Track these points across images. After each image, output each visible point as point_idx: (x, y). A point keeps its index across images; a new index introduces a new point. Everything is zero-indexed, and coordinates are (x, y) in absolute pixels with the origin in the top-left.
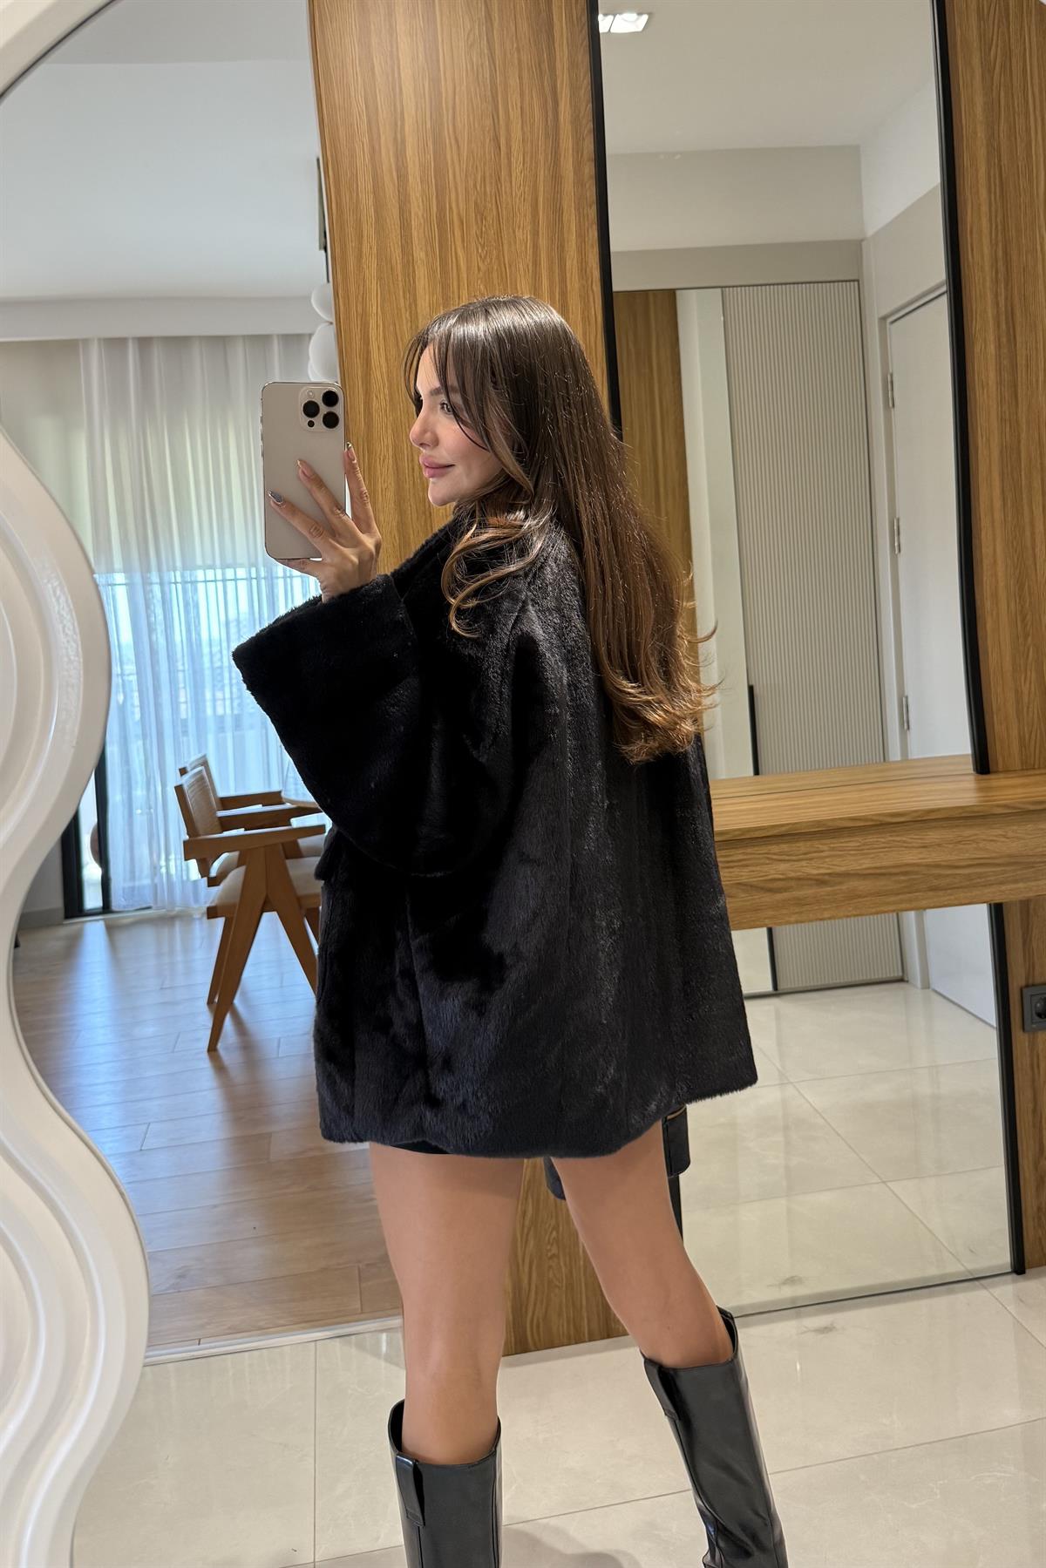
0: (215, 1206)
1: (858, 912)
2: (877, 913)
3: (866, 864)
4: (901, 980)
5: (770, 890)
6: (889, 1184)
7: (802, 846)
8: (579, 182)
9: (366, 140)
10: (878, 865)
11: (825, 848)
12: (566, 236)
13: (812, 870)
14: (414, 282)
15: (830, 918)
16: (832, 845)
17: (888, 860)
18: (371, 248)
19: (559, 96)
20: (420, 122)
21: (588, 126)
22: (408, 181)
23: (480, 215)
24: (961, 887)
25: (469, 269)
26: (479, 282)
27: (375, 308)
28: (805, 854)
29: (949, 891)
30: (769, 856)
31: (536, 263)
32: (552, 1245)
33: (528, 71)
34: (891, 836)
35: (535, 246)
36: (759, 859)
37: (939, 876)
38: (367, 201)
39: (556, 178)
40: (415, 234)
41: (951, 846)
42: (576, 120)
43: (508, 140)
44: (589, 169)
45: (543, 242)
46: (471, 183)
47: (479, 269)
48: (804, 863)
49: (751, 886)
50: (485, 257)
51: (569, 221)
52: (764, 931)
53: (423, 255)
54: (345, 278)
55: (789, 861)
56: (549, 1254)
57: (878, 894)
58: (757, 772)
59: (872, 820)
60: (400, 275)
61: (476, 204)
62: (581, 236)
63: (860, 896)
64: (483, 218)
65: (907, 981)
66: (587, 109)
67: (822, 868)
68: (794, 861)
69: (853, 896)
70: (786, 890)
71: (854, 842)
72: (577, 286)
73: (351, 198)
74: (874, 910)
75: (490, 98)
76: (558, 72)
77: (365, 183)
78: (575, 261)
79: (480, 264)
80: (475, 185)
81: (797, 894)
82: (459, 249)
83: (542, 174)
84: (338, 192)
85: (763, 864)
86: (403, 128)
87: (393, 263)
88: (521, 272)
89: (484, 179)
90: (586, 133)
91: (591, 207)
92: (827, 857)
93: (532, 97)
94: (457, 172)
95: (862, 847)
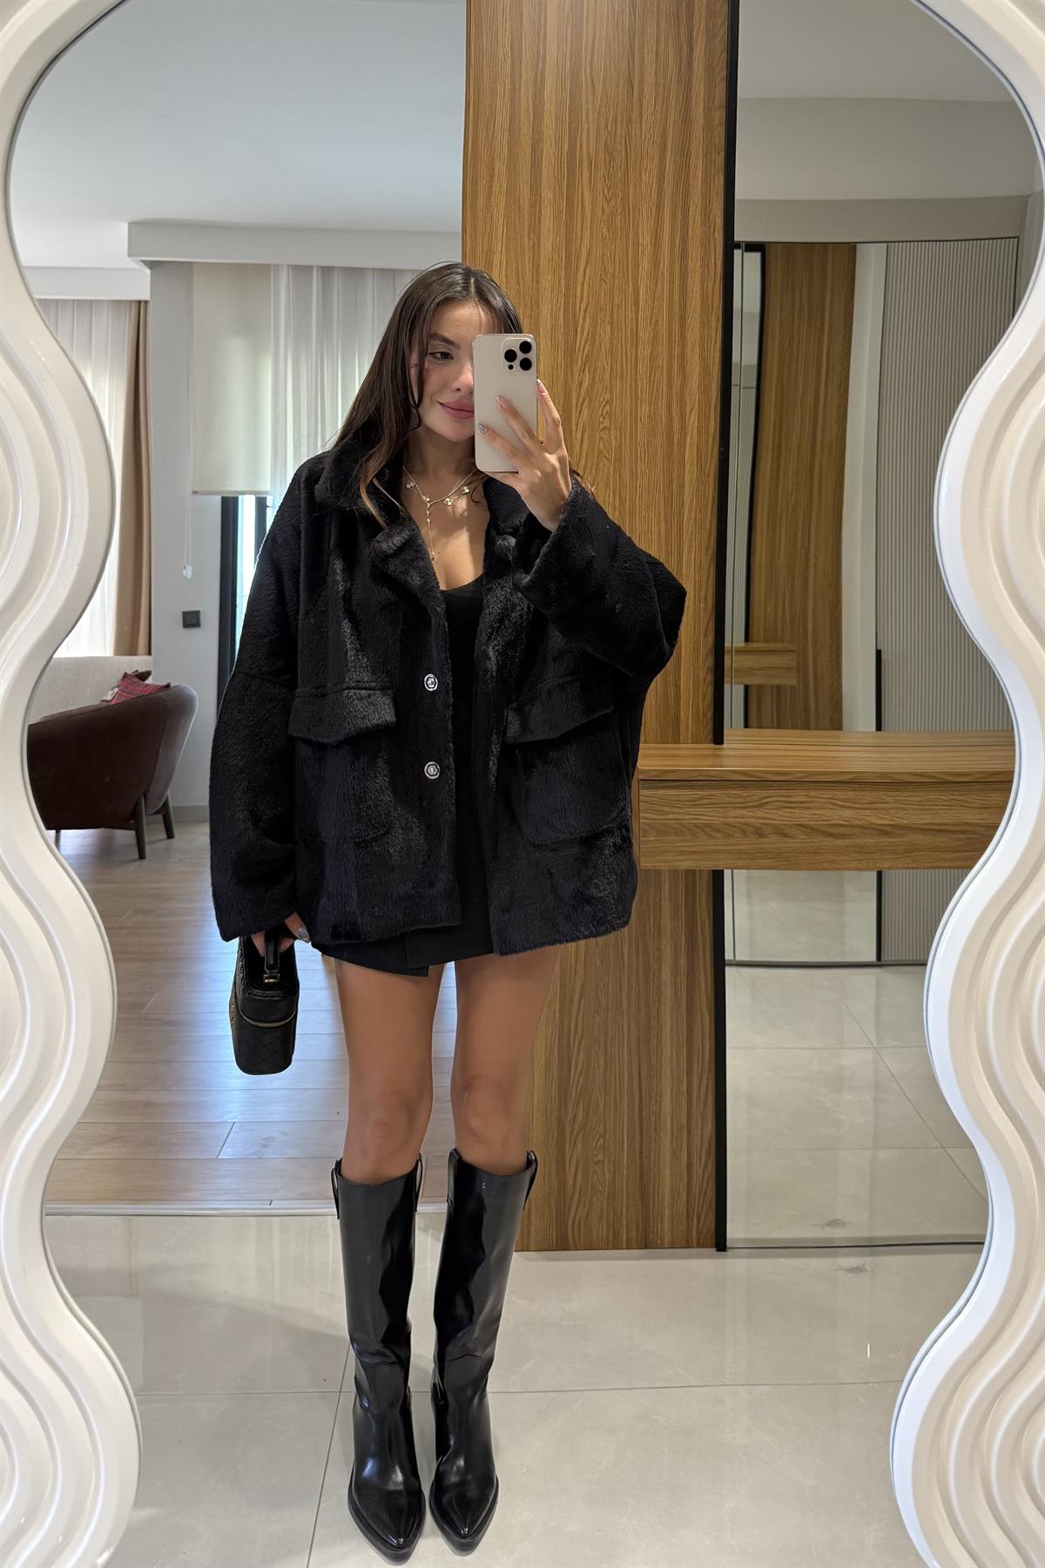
1: (915, 866)
2: (933, 868)
5: (832, 835)
7: (869, 796)
8: (708, 127)
9: (508, 81)
10: (938, 821)
11: (890, 799)
12: (691, 181)
13: (875, 820)
14: (540, 222)
16: (896, 798)
17: (949, 817)
18: (501, 187)
19: (694, 44)
20: (558, 65)
21: (722, 73)
22: (543, 118)
23: (610, 156)
25: (593, 208)
26: (603, 223)
27: (500, 245)
28: (870, 803)
31: (659, 208)
32: (598, 1151)
33: (666, 18)
34: (952, 795)
35: (660, 191)
36: (823, 803)
38: (502, 139)
39: (686, 122)
40: (545, 172)
42: (709, 67)
43: (641, 82)
44: (720, 115)
45: (668, 186)
46: (603, 123)
47: (603, 212)
48: (868, 812)
49: (812, 829)
51: (696, 167)
53: (550, 195)
54: (474, 216)
55: (853, 808)
56: (595, 1160)
57: (936, 850)
59: (938, 777)
60: (526, 213)
61: (606, 144)
62: (707, 182)
63: (920, 850)
64: (612, 158)
66: (721, 57)
67: (886, 818)
68: (859, 809)
69: (915, 851)
70: (849, 836)
71: (917, 797)
72: (698, 233)
73: (486, 137)
74: (932, 865)
75: (628, 46)
76: (696, 20)
77: (502, 120)
78: (699, 207)
79: (605, 206)
80: (606, 125)
81: (860, 841)
82: (585, 191)
83: (672, 117)
84: (476, 130)
85: (827, 808)
86: (543, 68)
87: (522, 200)
88: (644, 214)
89: (615, 120)
90: (718, 80)
91: (719, 154)
92: (891, 809)
93: (667, 43)
94: (590, 112)
95: (925, 803)
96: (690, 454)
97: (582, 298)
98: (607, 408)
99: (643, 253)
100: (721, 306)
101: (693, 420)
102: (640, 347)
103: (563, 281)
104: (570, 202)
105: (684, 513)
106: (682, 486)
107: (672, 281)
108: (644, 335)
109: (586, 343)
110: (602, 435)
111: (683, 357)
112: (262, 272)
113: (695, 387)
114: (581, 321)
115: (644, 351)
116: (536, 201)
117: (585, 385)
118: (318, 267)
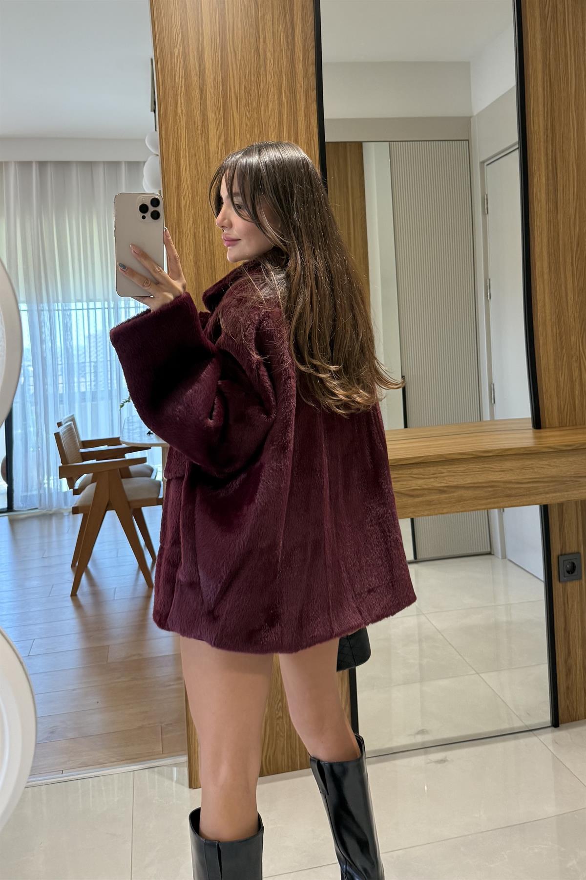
0: (74, 690)
1: (463, 509)
3: (468, 480)
4: (490, 554)
5: (412, 495)
6: (481, 675)
7: (432, 470)
8: (306, 77)
9: (181, 48)
10: (475, 481)
11: (445, 471)
12: (298, 107)
13: (437, 484)
14: (208, 131)
15: (447, 513)
16: (449, 470)
17: (482, 478)
18: (182, 111)
19: (295, 26)
20: (213, 40)
21: (312, 44)
22: (205, 72)
23: (248, 92)
24: (524, 495)
25: (240, 125)
26: (246, 132)
27: (184, 145)
28: (433, 474)
29: (517, 497)
30: (412, 475)
31: (280, 123)
32: (279, 711)
33: (277, 10)
34: (483, 464)
35: (280, 113)
36: (406, 477)
37: (510, 489)
38: (180, 84)
39: (293, 74)
40: (208, 103)
41: (518, 471)
42: (305, 40)
43: (265, 51)
44: (312, 69)
45: (285, 110)
46: (242, 76)
47: (246, 125)
48: (432, 480)
49: (401, 493)
50: (250, 118)
51: (300, 99)
52: (409, 520)
53: (213, 116)
54: (166, 128)
55: (424, 478)
56: (277, 716)
57: (476, 499)
58: (406, 426)
59: (472, 455)
60: (199, 126)
61: (245, 86)
62: (307, 108)
63: (464, 500)
64: (249, 94)
65: (493, 555)
66: (311, 35)
67: (442, 483)
68: (427, 478)
69: (460, 500)
70: (421, 495)
71: (461, 468)
72: (304, 137)
73: (171, 82)
74: (473, 508)
75: (255, 27)
76: (295, 12)
77: (179, 72)
78: (303, 122)
79: (247, 122)
80: (245, 74)
81: (428, 498)
82: (235, 114)
83: (284, 71)
84: (163, 78)
85: (409, 480)
86: (204, 40)
87: (196, 119)
88: (272, 127)
89: (250, 73)
90: (310, 48)
91: (313, 92)
92: (446, 476)
93: (279, 26)
94: (235, 68)
95: (467, 471)
104: (226, 119)
116: (205, 119)
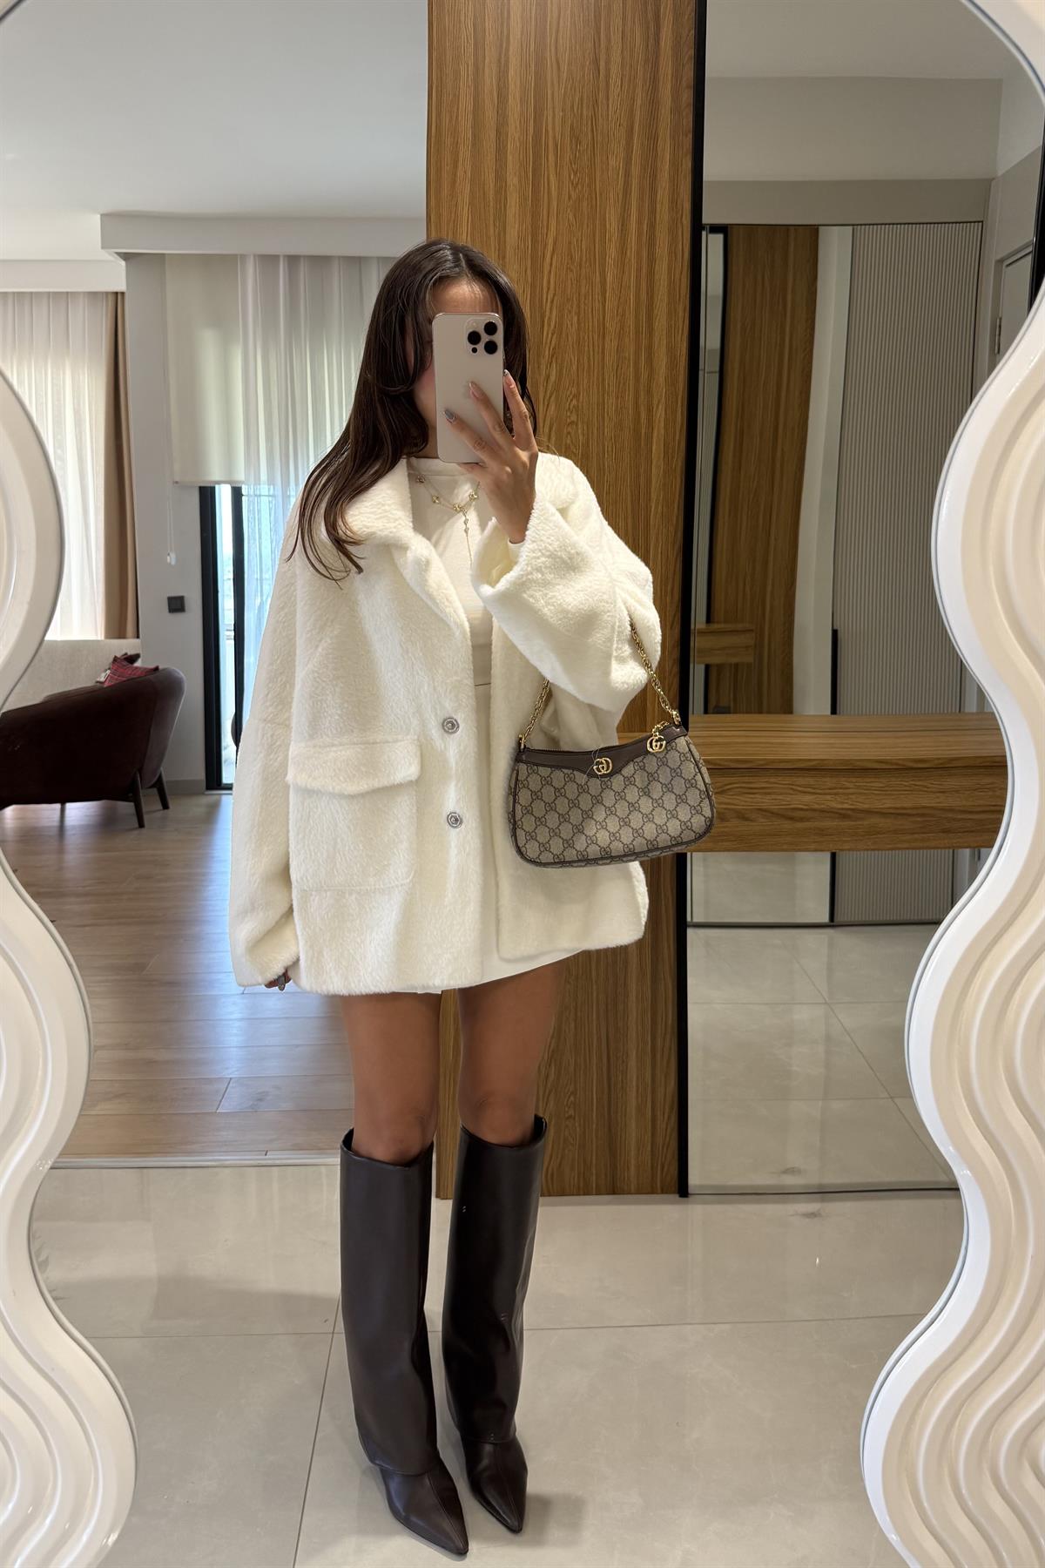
2: (892, 849)
3: (888, 803)
5: (791, 819)
7: (829, 782)
8: (677, 109)
9: (471, 62)
10: (898, 806)
11: (851, 785)
12: (659, 164)
13: (835, 804)
14: (505, 209)
15: (849, 850)
16: (857, 784)
17: (907, 802)
18: (465, 172)
19: (662, 23)
20: (525, 44)
21: (689, 52)
22: (507, 101)
23: (576, 139)
24: (972, 831)
25: (560, 194)
26: (569, 210)
27: (465, 234)
28: (830, 789)
29: (959, 834)
30: (794, 787)
31: (626, 195)
32: (569, 1108)
34: (912, 780)
35: (627, 174)
36: (782, 788)
37: (950, 820)
38: (466, 123)
39: (653, 103)
40: (510, 158)
41: (967, 793)
42: (677, 47)
43: (608, 63)
44: (687, 96)
45: (635, 171)
46: (569, 105)
47: (570, 197)
48: (828, 797)
49: (772, 813)
50: (577, 184)
51: (664, 150)
53: (516, 180)
55: (815, 793)
56: (567, 1115)
57: (895, 832)
59: (897, 764)
60: (492, 200)
61: (573, 124)
62: (675, 165)
63: (878, 833)
64: (578, 142)
66: (689, 34)
67: (846, 803)
68: (818, 794)
69: (873, 832)
70: (808, 820)
71: (879, 783)
72: (667, 218)
73: (450, 121)
74: (890, 846)
75: (594, 22)
77: (466, 103)
78: (667, 191)
79: (572, 193)
80: (572, 107)
81: (820, 824)
82: (551, 175)
83: (639, 98)
84: (439, 115)
85: (786, 794)
86: (507, 50)
87: (487, 187)
88: (612, 201)
89: (581, 99)
90: (686, 59)
91: (686, 136)
92: (852, 794)
93: (634, 22)
94: (556, 94)
95: (886, 789)
96: (657, 448)
97: (549, 289)
98: (574, 402)
99: (610, 240)
100: (688, 296)
101: (660, 413)
102: (607, 339)
103: (529, 272)
104: (535, 190)
105: (651, 507)
106: (649, 481)
107: (639, 270)
108: (611, 326)
109: (553, 334)
110: (569, 429)
111: (650, 347)
112: (229, 263)
113: (662, 380)
114: (548, 310)
115: (611, 344)
116: (501, 187)
117: (553, 378)
118: (285, 256)
